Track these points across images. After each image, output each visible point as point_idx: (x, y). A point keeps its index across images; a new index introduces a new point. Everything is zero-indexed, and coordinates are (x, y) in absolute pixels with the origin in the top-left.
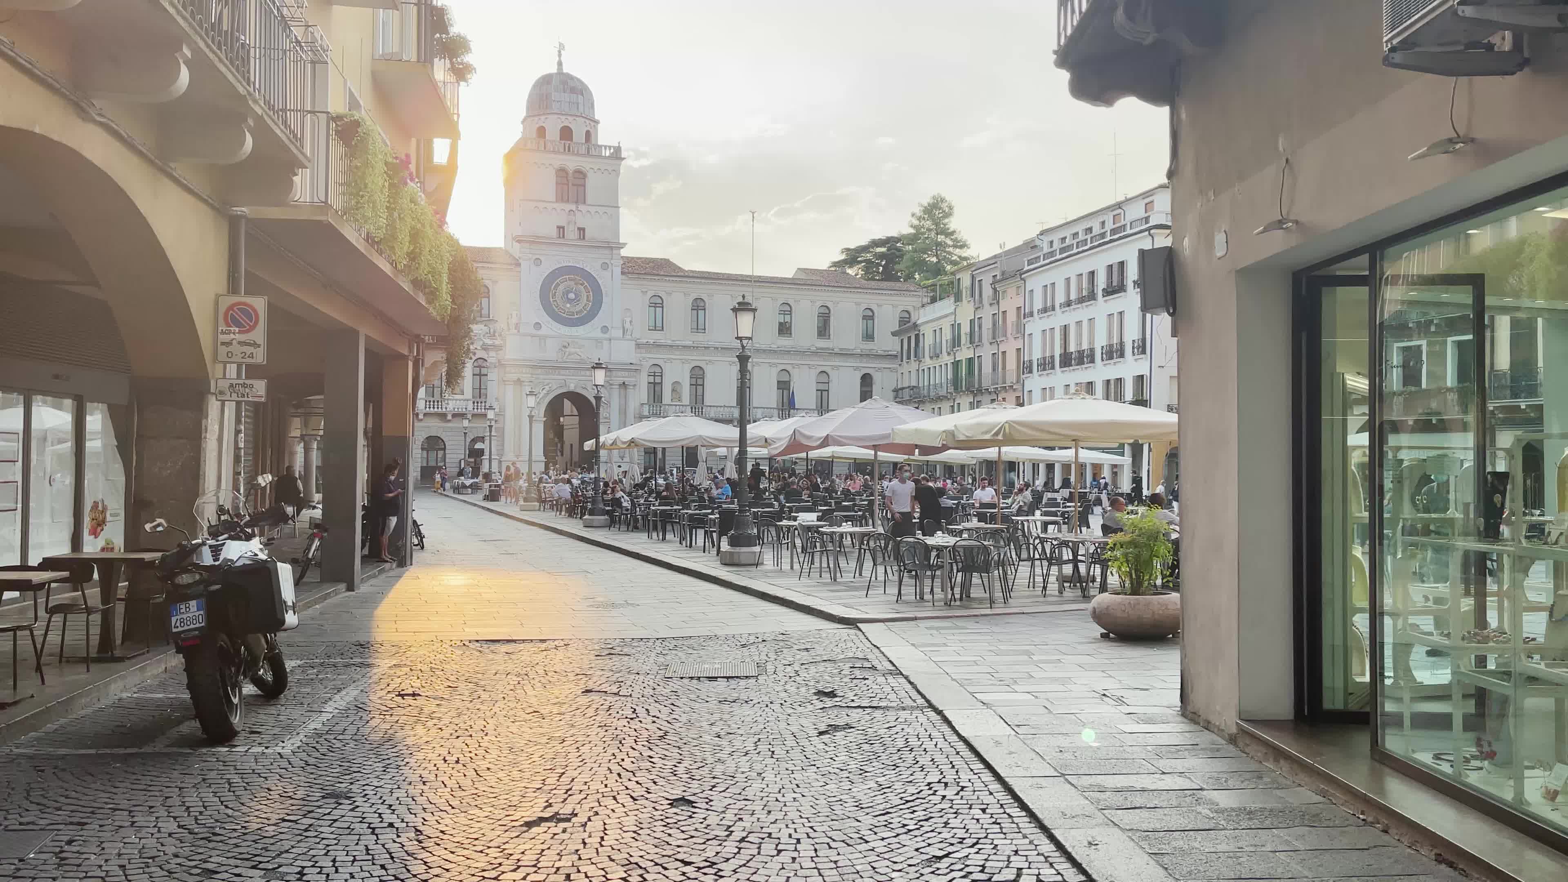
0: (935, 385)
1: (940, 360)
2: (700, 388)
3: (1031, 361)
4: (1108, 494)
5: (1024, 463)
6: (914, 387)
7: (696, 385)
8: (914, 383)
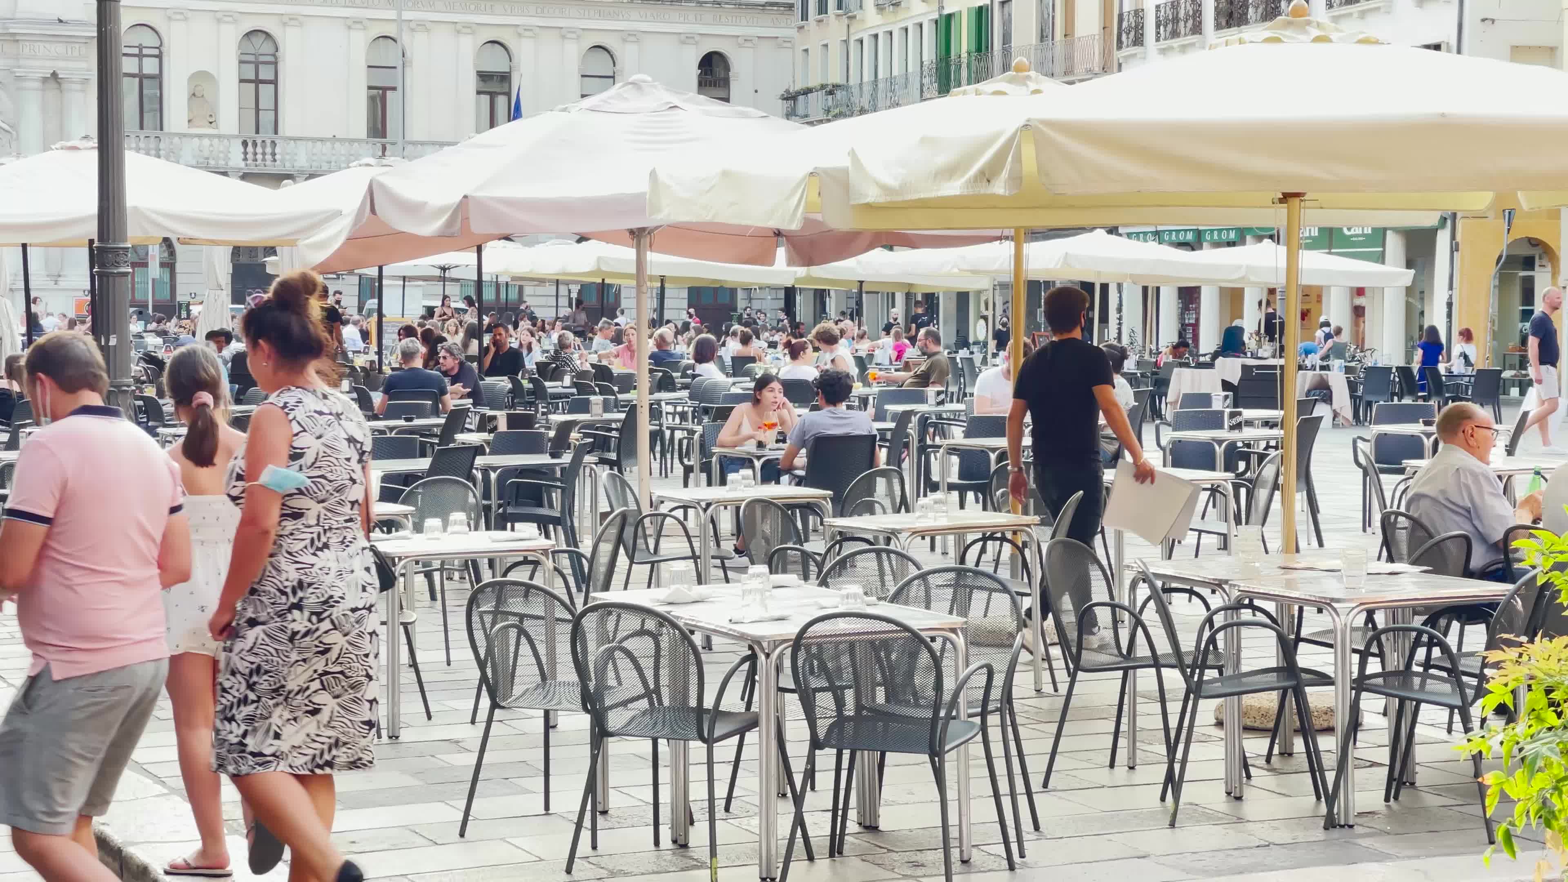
0: (891, 80)
1: (902, 15)
2: (266, 91)
3: (1138, 13)
4: (1348, 370)
5: (1120, 286)
6: (836, 86)
7: (258, 81)
8: (835, 77)
